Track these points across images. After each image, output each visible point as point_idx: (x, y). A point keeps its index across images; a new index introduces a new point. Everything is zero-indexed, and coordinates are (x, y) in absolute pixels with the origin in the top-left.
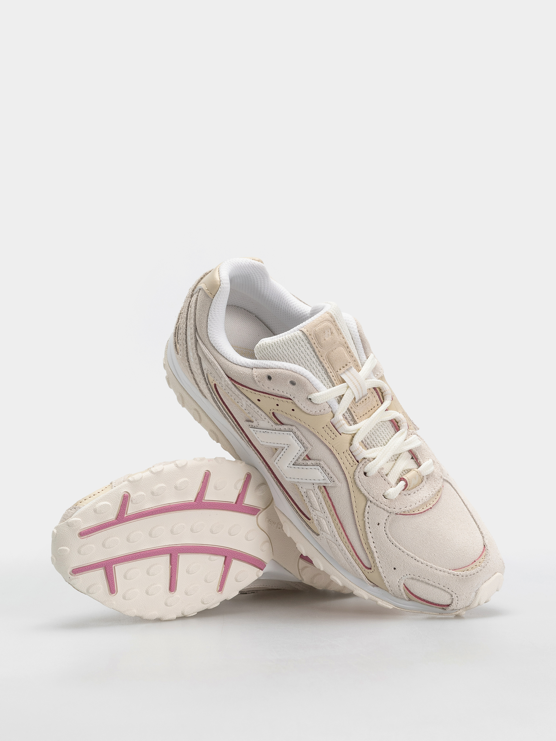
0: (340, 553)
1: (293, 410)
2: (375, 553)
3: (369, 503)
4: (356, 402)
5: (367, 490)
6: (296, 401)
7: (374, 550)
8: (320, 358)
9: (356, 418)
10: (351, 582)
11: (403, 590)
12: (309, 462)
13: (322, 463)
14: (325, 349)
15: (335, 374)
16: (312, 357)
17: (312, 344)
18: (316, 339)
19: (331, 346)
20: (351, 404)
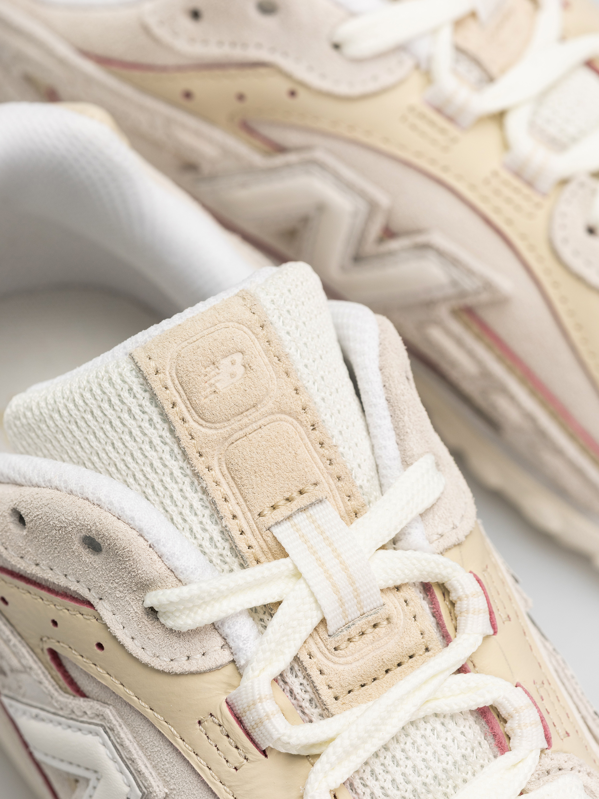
1: (100, 646)
4: (329, 634)
8: (195, 462)
9: (326, 695)
14: (216, 428)
15: (252, 522)
16: (166, 456)
17: (166, 407)
18: (180, 388)
19: (239, 417)
20: (311, 641)
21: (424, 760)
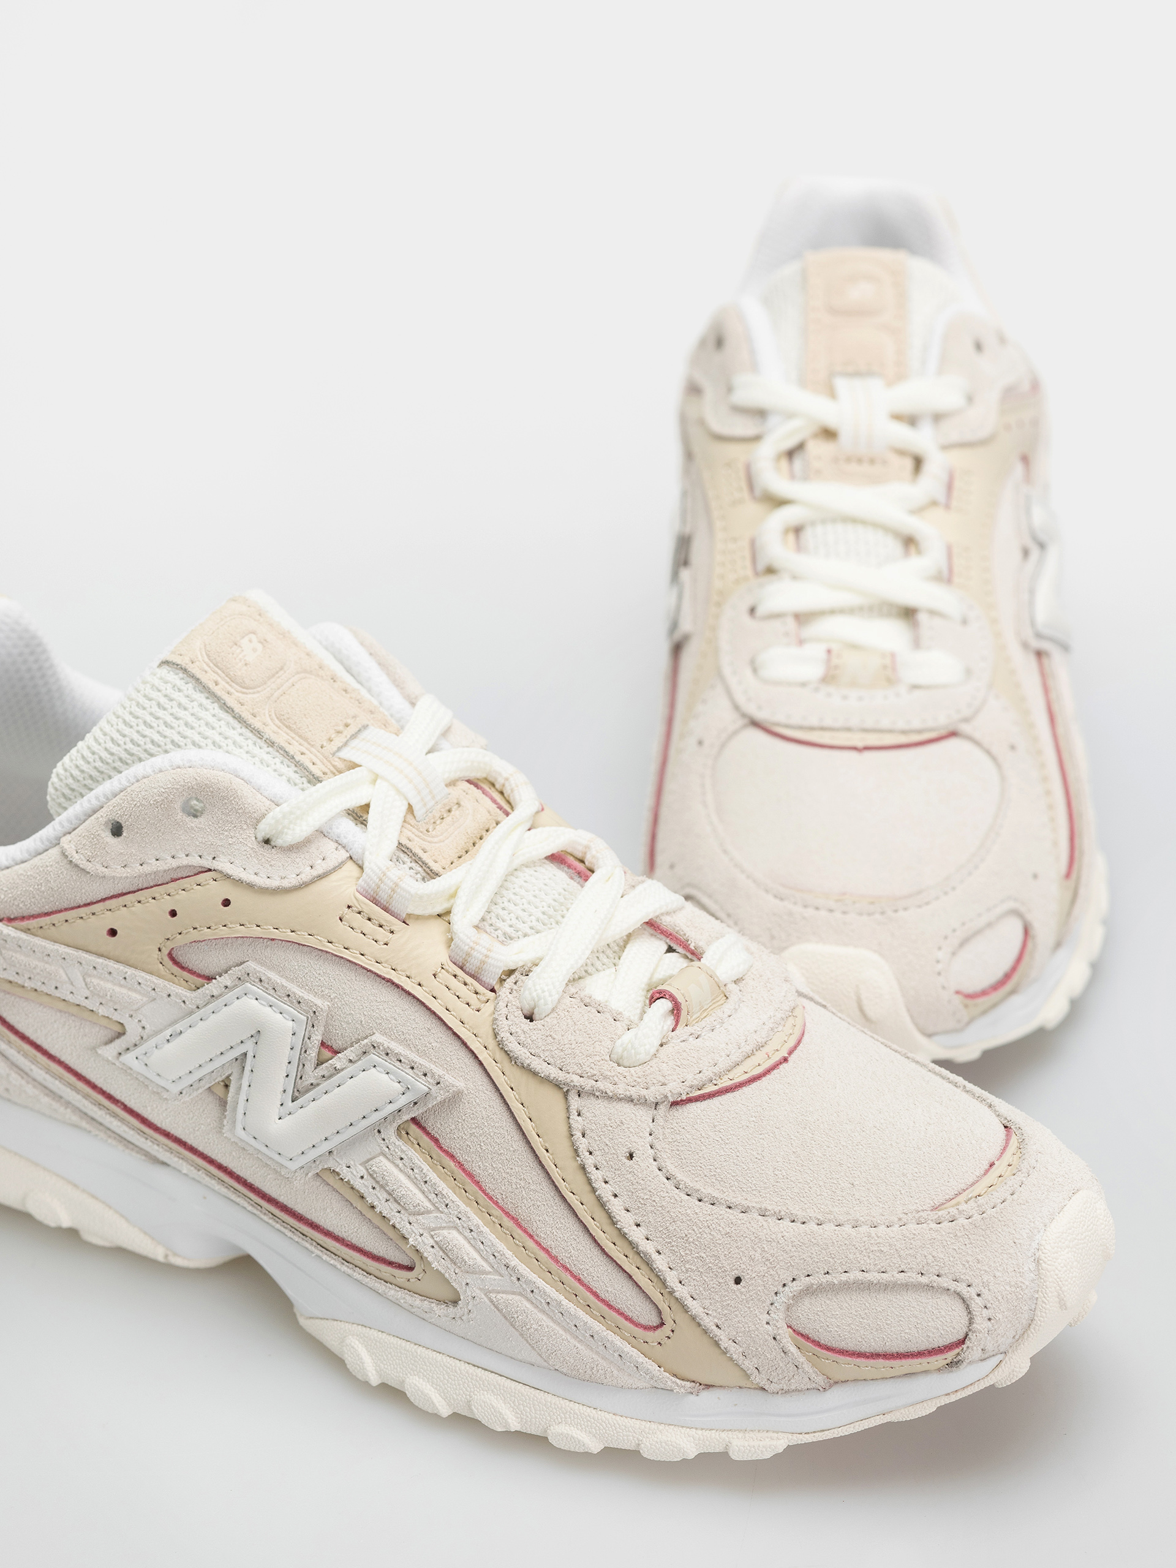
0: (546, 1321)
1: (227, 902)
2: (655, 1256)
3: (575, 1102)
4: (418, 819)
5: (551, 1060)
6: (222, 865)
7: (648, 1247)
8: (252, 723)
9: (434, 865)
10: (618, 1418)
11: (793, 1349)
12: (338, 1061)
13: (378, 1038)
14: (258, 692)
15: (318, 754)
16: (224, 729)
17: (211, 686)
18: (217, 669)
19: (273, 680)
20: (404, 829)
21: (511, 926)
